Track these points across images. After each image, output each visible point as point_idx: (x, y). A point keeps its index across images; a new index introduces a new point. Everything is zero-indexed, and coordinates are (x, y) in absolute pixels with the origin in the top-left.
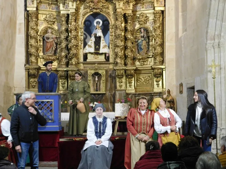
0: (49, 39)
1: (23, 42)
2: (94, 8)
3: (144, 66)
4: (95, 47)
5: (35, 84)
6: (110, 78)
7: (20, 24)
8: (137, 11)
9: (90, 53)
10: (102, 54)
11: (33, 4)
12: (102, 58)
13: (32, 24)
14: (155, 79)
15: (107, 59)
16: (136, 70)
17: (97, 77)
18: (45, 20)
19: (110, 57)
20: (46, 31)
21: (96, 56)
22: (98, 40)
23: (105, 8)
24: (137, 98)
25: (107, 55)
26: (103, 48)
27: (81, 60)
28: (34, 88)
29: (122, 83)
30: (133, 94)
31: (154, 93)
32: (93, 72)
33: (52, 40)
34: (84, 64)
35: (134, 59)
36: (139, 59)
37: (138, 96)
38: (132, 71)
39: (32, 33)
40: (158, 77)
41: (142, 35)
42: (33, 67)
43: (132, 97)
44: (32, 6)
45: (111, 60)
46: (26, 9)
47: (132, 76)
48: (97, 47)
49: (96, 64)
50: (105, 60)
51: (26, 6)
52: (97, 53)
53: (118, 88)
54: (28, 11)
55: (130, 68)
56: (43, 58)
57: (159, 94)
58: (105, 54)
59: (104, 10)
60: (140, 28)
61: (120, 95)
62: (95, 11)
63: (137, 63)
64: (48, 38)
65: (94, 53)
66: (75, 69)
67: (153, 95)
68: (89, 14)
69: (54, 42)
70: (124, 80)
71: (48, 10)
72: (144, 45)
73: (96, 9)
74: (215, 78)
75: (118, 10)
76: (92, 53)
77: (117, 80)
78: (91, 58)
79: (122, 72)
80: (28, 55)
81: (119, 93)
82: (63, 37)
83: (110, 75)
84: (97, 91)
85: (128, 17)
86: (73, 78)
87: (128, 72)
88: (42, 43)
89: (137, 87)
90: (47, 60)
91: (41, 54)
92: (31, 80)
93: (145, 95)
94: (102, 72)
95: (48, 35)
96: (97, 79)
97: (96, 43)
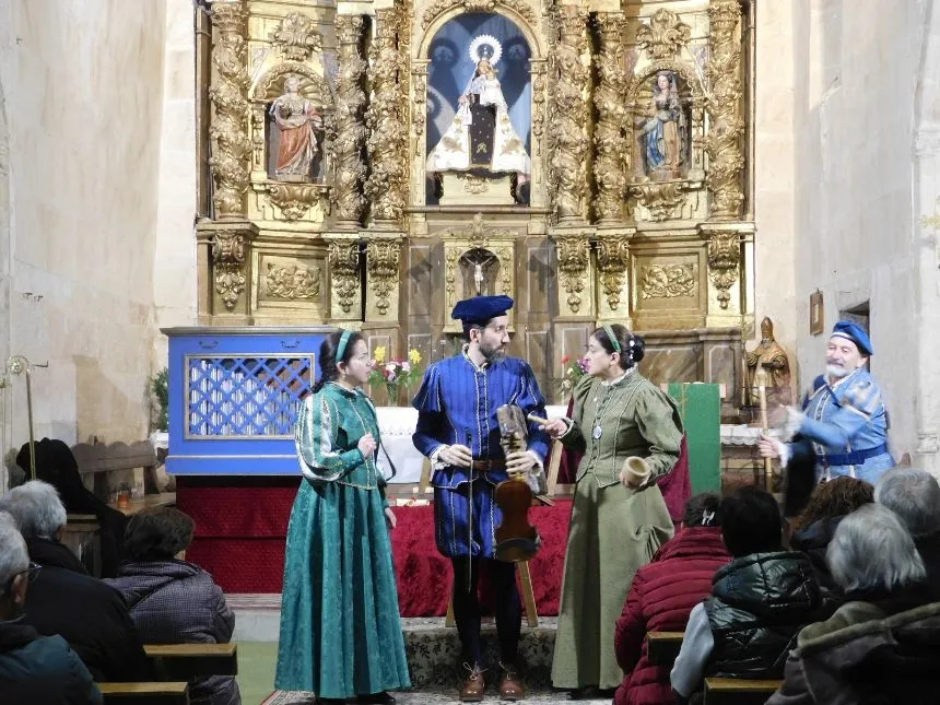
0: (289, 115)
3: (668, 225)
4: (474, 146)
5: (234, 296)
6: (533, 270)
7: (179, 56)
8: (640, 4)
9: (452, 171)
12: (500, 193)
13: (223, 56)
14: (713, 277)
15: (522, 195)
16: (637, 241)
17: (479, 267)
18: (275, 39)
19: (534, 187)
20: (278, 86)
21: (477, 184)
22: (484, 118)
25: (521, 180)
26: (507, 150)
27: (419, 197)
28: (230, 310)
29: (578, 291)
31: (709, 333)
32: (464, 247)
33: (301, 120)
34: (426, 214)
35: (629, 196)
36: (650, 198)
38: (622, 246)
39: (224, 91)
40: (723, 270)
41: (662, 98)
42: (227, 227)
45: (538, 201)
47: (619, 262)
48: (482, 147)
49: (478, 217)
50: (511, 201)
52: (480, 170)
53: (565, 311)
54: (209, 5)
55: (613, 232)
56: (268, 192)
57: (728, 337)
58: (514, 175)
60: (655, 73)
61: (573, 339)
62: (472, 2)
63: (642, 213)
64: (287, 114)
65: (470, 171)
66: (392, 236)
67: (702, 342)
69: (309, 129)
70: (587, 279)
72: (668, 138)
76: (460, 174)
77: (562, 279)
78: (455, 193)
79: (579, 247)
80: (210, 178)
81: (567, 333)
82: (346, 105)
83: (533, 257)
85: (606, 29)
86: (387, 271)
87: (606, 250)
88: (262, 133)
89: (639, 307)
90: (280, 201)
91: (259, 175)
92: (219, 279)
93: (670, 339)
94: (501, 247)
95: (288, 100)
96: (479, 276)
97: (473, 130)
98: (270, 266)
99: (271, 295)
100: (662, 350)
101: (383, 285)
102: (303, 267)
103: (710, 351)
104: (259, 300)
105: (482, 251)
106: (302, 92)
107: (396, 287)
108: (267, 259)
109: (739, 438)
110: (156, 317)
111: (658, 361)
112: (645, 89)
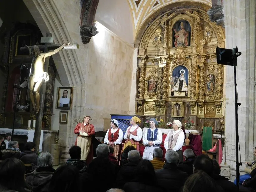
1: (135, 85)
2: (178, 63)
3: (211, 100)
4: (179, 87)
5: (141, 110)
6: (187, 107)
7: (134, 74)
8: (207, 63)
9: (175, 91)
10: (183, 91)
11: (142, 62)
12: (183, 94)
13: (141, 74)
14: (217, 109)
16: (205, 103)
17: (178, 106)
18: (150, 71)
19: (188, 93)
20: (150, 78)
21: (180, 93)
23: (185, 62)
24: (206, 121)
25: (187, 92)
26: (184, 88)
27: (170, 95)
28: (140, 112)
29: (194, 110)
30: (203, 119)
31: (215, 118)
32: (175, 103)
33: (153, 83)
34: (171, 98)
35: (204, 95)
36: (208, 95)
37: (206, 120)
38: (202, 103)
39: (141, 79)
40: (218, 108)
41: (210, 79)
42: (140, 99)
43: (202, 120)
44: (141, 63)
45: (189, 96)
46: (138, 65)
47: (202, 106)
48: (181, 87)
49: (177, 98)
50: (185, 96)
51: (138, 63)
52: (180, 91)
53: (192, 114)
54: (139, 66)
55: (200, 101)
56: (147, 94)
57: (218, 119)
58: (185, 91)
59: (185, 63)
60: (209, 75)
61: (193, 119)
62: (179, 64)
63: (207, 98)
64: (151, 82)
65: (178, 91)
66: (164, 101)
67: (214, 120)
68: (175, 67)
69: (154, 84)
70: (195, 109)
71: (152, 65)
72: (211, 85)
73: (180, 63)
74: (225, 108)
75: (193, 63)
76: (177, 91)
77: (191, 108)
78: (176, 94)
79: (193, 103)
80: (138, 92)
81: (192, 117)
82: (159, 81)
83: (187, 105)
85: (201, 67)
86: (163, 107)
87: (199, 104)
88: (147, 85)
89: (206, 114)
90: (149, 95)
91: (146, 92)
92: (139, 107)
93: (210, 119)
94: (180, 103)
96: (178, 108)
97: (180, 85)
98: (147, 105)
99: (148, 110)
100: (209, 121)
101: (163, 109)
102: (153, 106)
103: (216, 121)
104: (145, 111)
105: (177, 104)
106: (154, 79)
107: (165, 109)
108: (147, 104)
109: (218, 137)
110: (129, 113)
111: (209, 123)
112: (208, 77)
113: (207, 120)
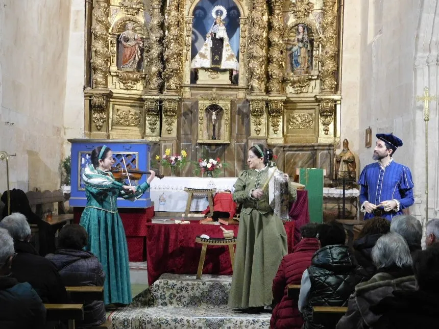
3: (302, 95)
4: (212, 58)
5: (101, 124)
6: (239, 114)
7: (78, 12)
9: (202, 68)
10: (225, 71)
12: (224, 79)
13: (98, 13)
14: (321, 120)
15: (234, 80)
16: (287, 102)
17: (214, 113)
18: (123, 7)
19: (240, 76)
20: (123, 27)
21: (214, 74)
22: (218, 44)
24: (287, 153)
25: (234, 73)
26: (228, 59)
27: (187, 80)
28: (99, 130)
29: (260, 125)
30: (281, 147)
31: (318, 146)
32: (208, 103)
33: (134, 43)
34: (190, 88)
35: (284, 81)
36: (294, 83)
37: (289, 150)
38: (280, 105)
39: (98, 29)
40: (326, 117)
41: (300, 37)
42: (99, 92)
43: (277, 152)
45: (242, 83)
47: (279, 112)
48: (217, 57)
49: (214, 90)
50: (230, 83)
52: (215, 68)
53: (253, 134)
55: (276, 98)
56: (117, 76)
57: (328, 148)
58: (231, 71)
60: (297, 25)
63: (290, 89)
64: (127, 40)
65: (211, 69)
66: (174, 98)
67: (316, 150)
69: (137, 47)
70: (263, 119)
72: (302, 55)
76: (206, 69)
77: (252, 119)
78: (204, 78)
79: (260, 104)
80: (91, 69)
82: (154, 37)
83: (239, 109)
84: (215, 139)
85: (275, 4)
86: (172, 113)
87: (273, 106)
88: (115, 49)
89: (287, 133)
90: (123, 80)
91: (114, 68)
92: (94, 116)
93: (301, 148)
94: (223, 104)
95: (128, 33)
96: (214, 117)
97: (214, 50)
98: (118, 110)
99: (118, 124)
100: (297, 153)
101: (170, 120)
102: (133, 111)
103: (319, 154)
104: (112, 126)
105: (216, 105)
106: (134, 30)
107: (176, 121)
108: (116, 107)
109: (332, 194)
110: (65, 133)
111: (296, 158)
112: (292, 32)
113: (291, 150)
